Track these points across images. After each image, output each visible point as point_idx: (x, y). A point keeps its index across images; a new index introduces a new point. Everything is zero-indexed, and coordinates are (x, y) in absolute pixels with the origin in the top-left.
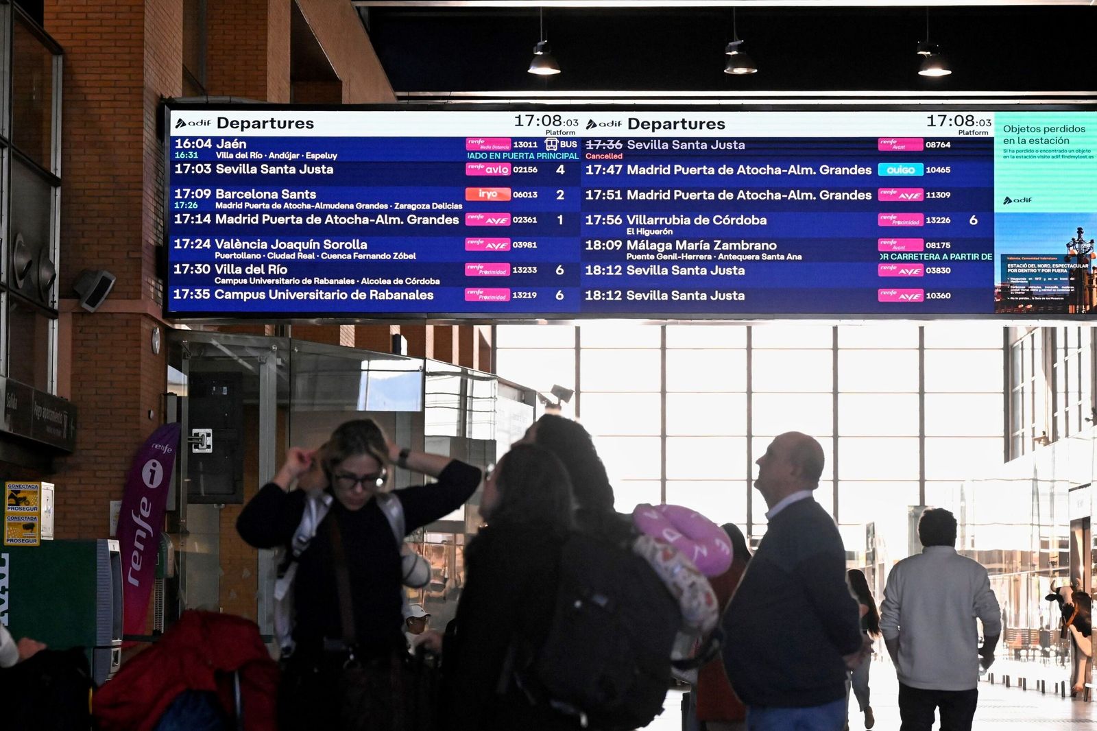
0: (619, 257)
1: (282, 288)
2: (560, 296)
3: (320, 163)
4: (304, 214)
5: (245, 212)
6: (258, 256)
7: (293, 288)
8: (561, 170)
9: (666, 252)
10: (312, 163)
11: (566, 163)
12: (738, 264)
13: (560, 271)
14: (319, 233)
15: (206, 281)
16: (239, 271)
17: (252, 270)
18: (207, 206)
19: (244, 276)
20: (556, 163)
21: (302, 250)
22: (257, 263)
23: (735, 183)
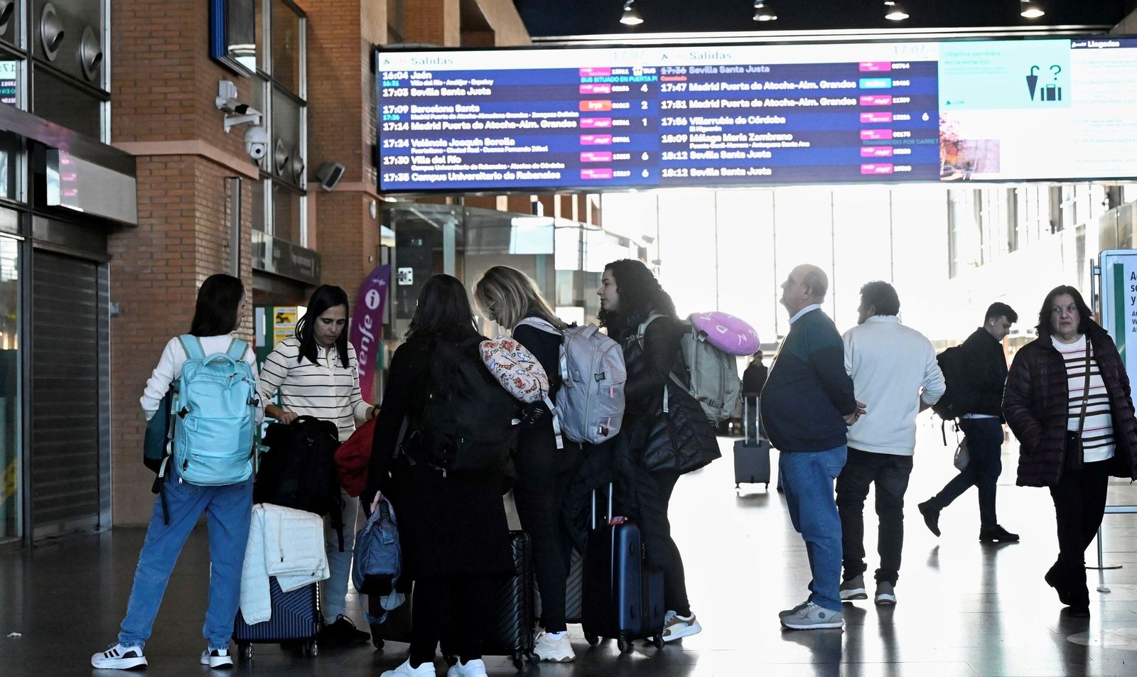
0: (684, 147)
1: (457, 172)
2: (645, 174)
3: (481, 87)
4: (472, 121)
5: (431, 121)
6: (441, 151)
7: (465, 172)
8: (645, 88)
9: (717, 143)
10: (476, 87)
11: (649, 84)
12: (766, 149)
13: (645, 157)
14: (482, 134)
15: (406, 169)
16: (428, 161)
17: (436, 160)
18: (405, 118)
19: (431, 164)
20: (641, 84)
21: (470, 146)
22: (440, 155)
23: (762, 95)
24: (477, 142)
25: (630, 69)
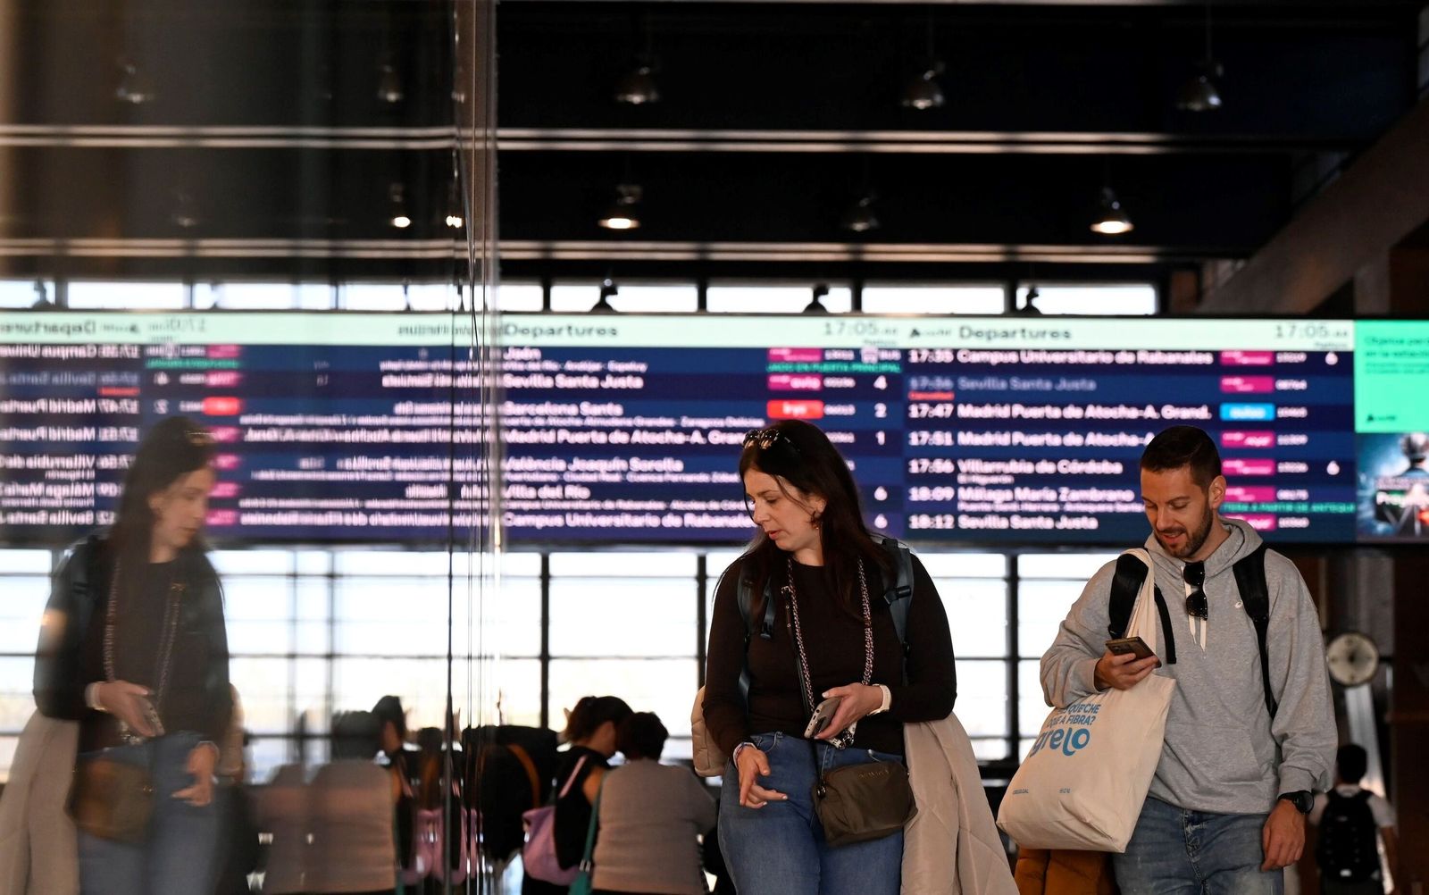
24: (618, 464)
25: (857, 352)
